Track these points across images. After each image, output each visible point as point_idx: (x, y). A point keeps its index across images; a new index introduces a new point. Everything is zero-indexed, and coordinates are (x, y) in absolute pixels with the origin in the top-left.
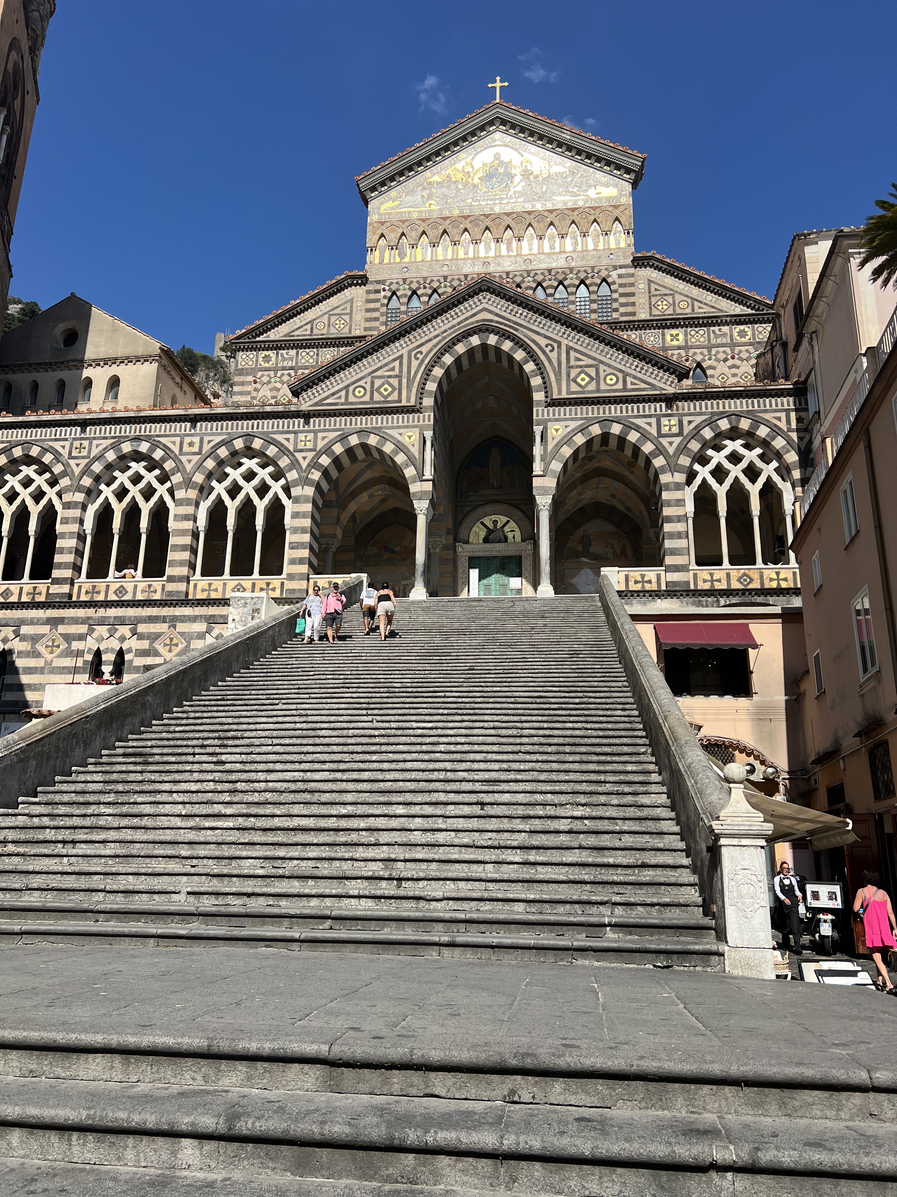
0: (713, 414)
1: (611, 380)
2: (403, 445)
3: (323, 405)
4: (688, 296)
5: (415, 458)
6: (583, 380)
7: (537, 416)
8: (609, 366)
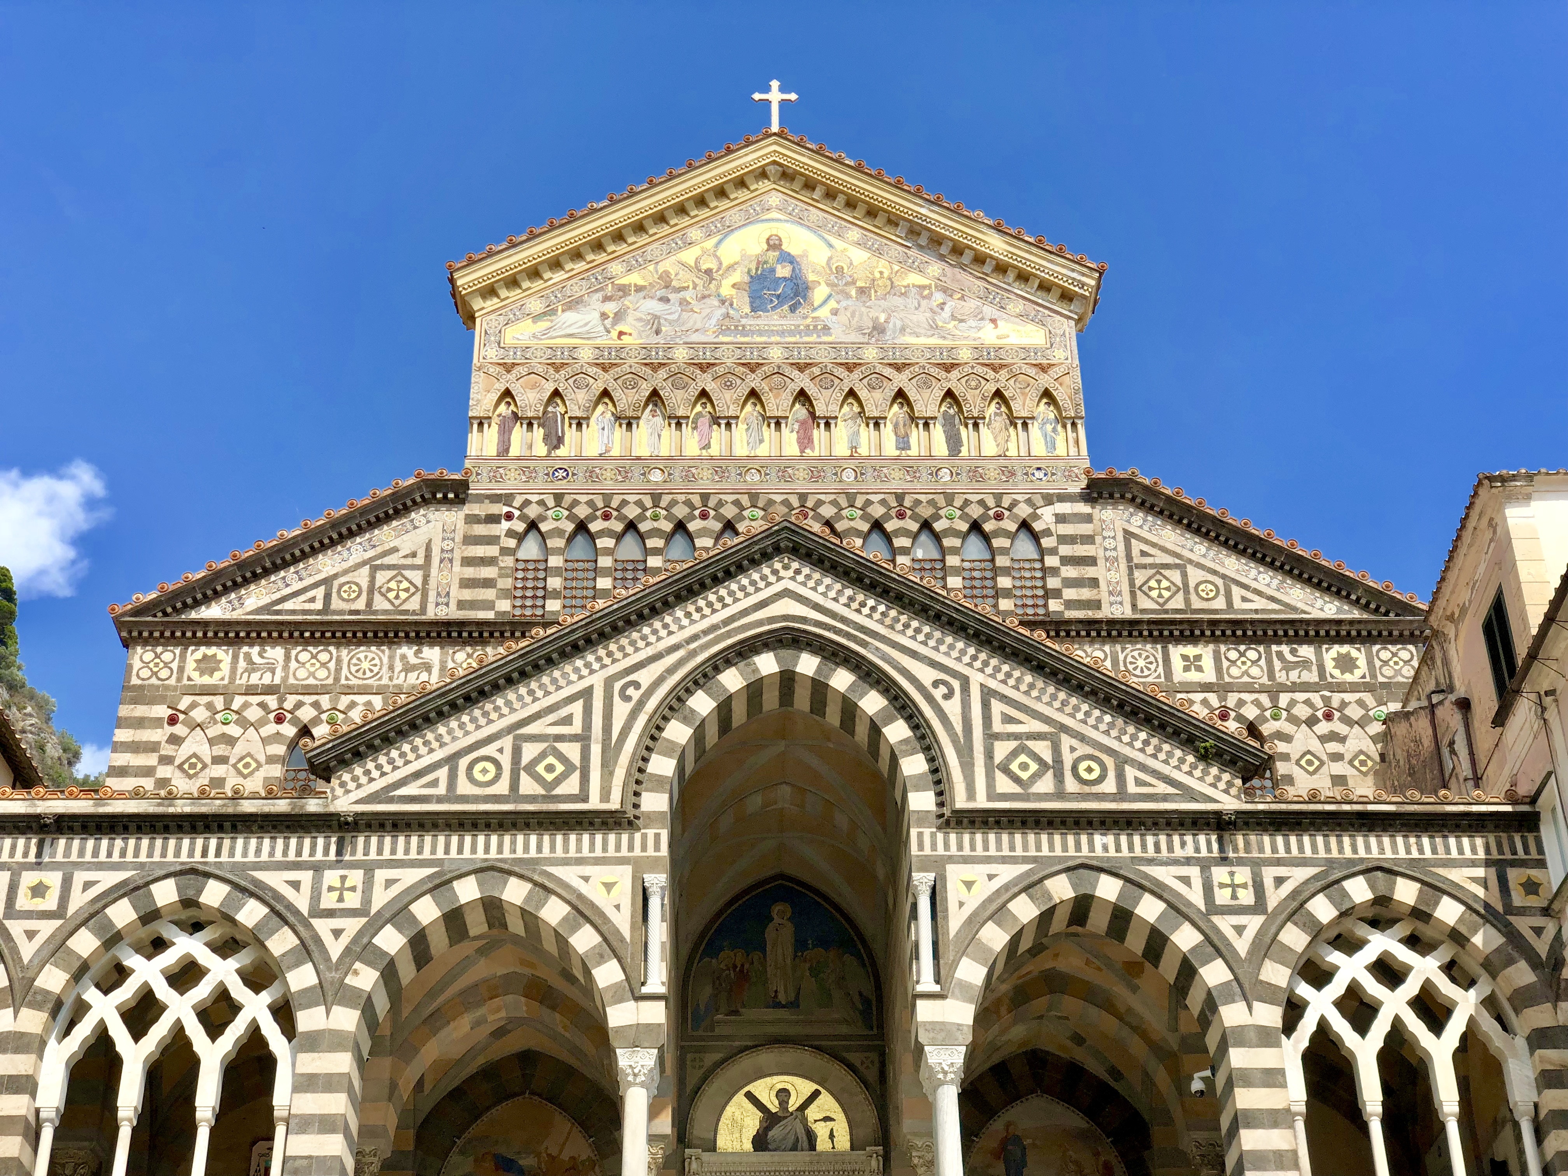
0: (1330, 863)
1: (1089, 770)
2: (592, 905)
3: (391, 800)
4: (1215, 572)
5: (622, 939)
6: (1024, 767)
7: (921, 847)
8: (1082, 738)
